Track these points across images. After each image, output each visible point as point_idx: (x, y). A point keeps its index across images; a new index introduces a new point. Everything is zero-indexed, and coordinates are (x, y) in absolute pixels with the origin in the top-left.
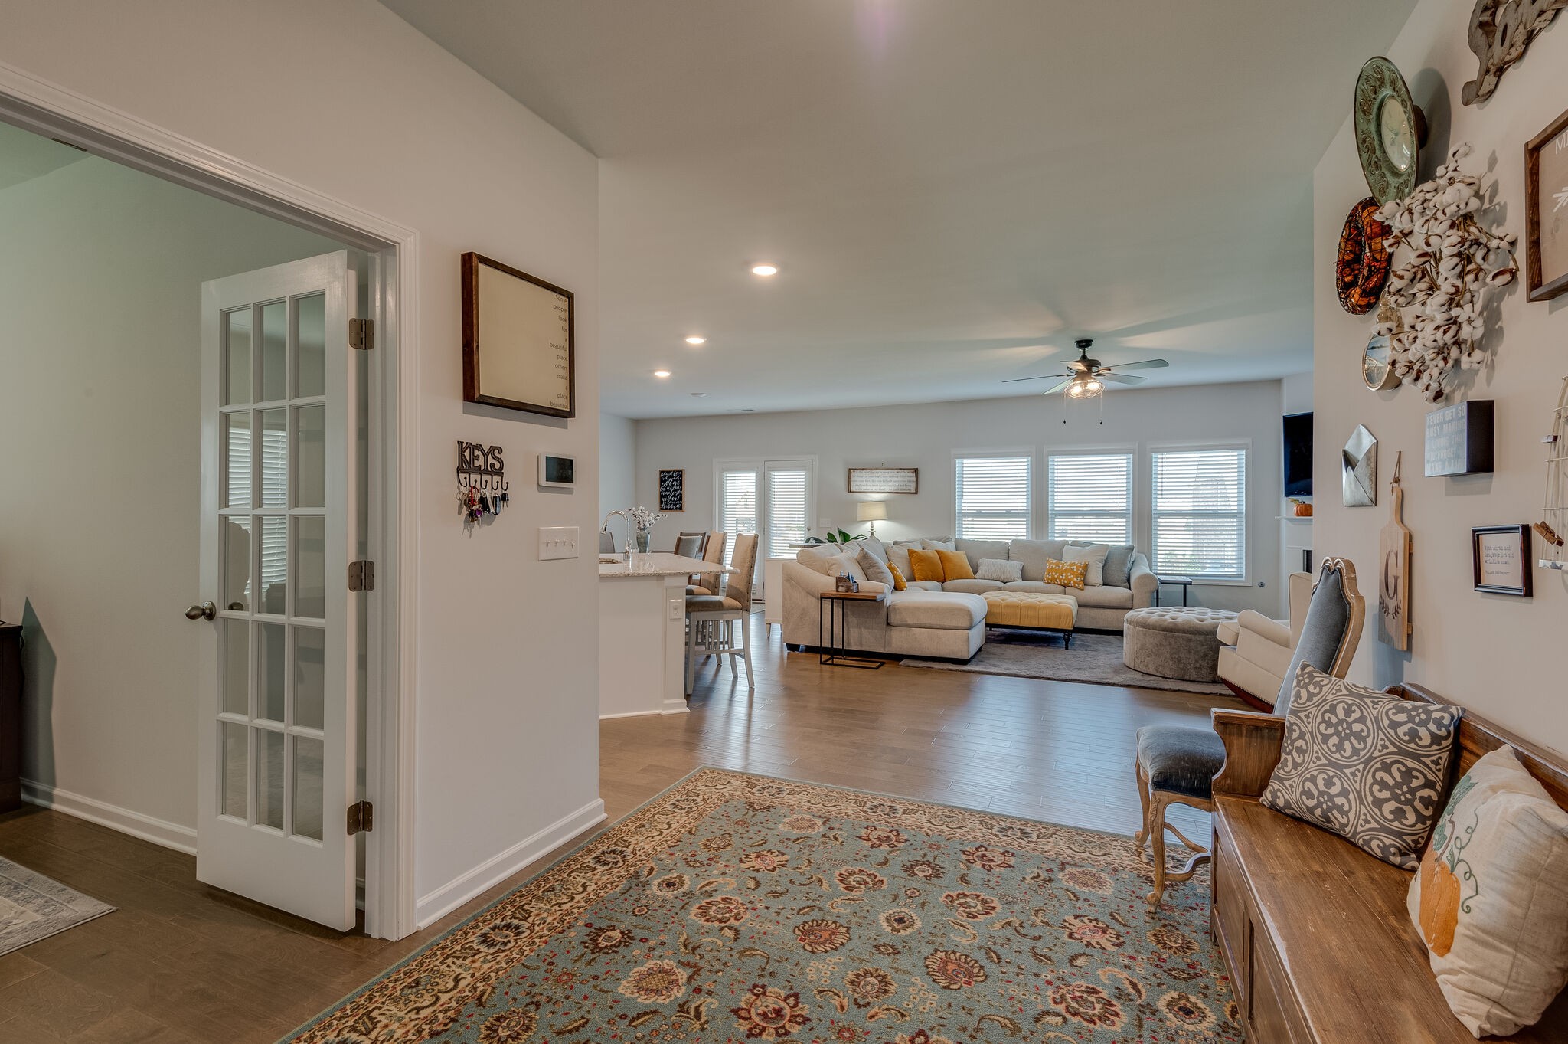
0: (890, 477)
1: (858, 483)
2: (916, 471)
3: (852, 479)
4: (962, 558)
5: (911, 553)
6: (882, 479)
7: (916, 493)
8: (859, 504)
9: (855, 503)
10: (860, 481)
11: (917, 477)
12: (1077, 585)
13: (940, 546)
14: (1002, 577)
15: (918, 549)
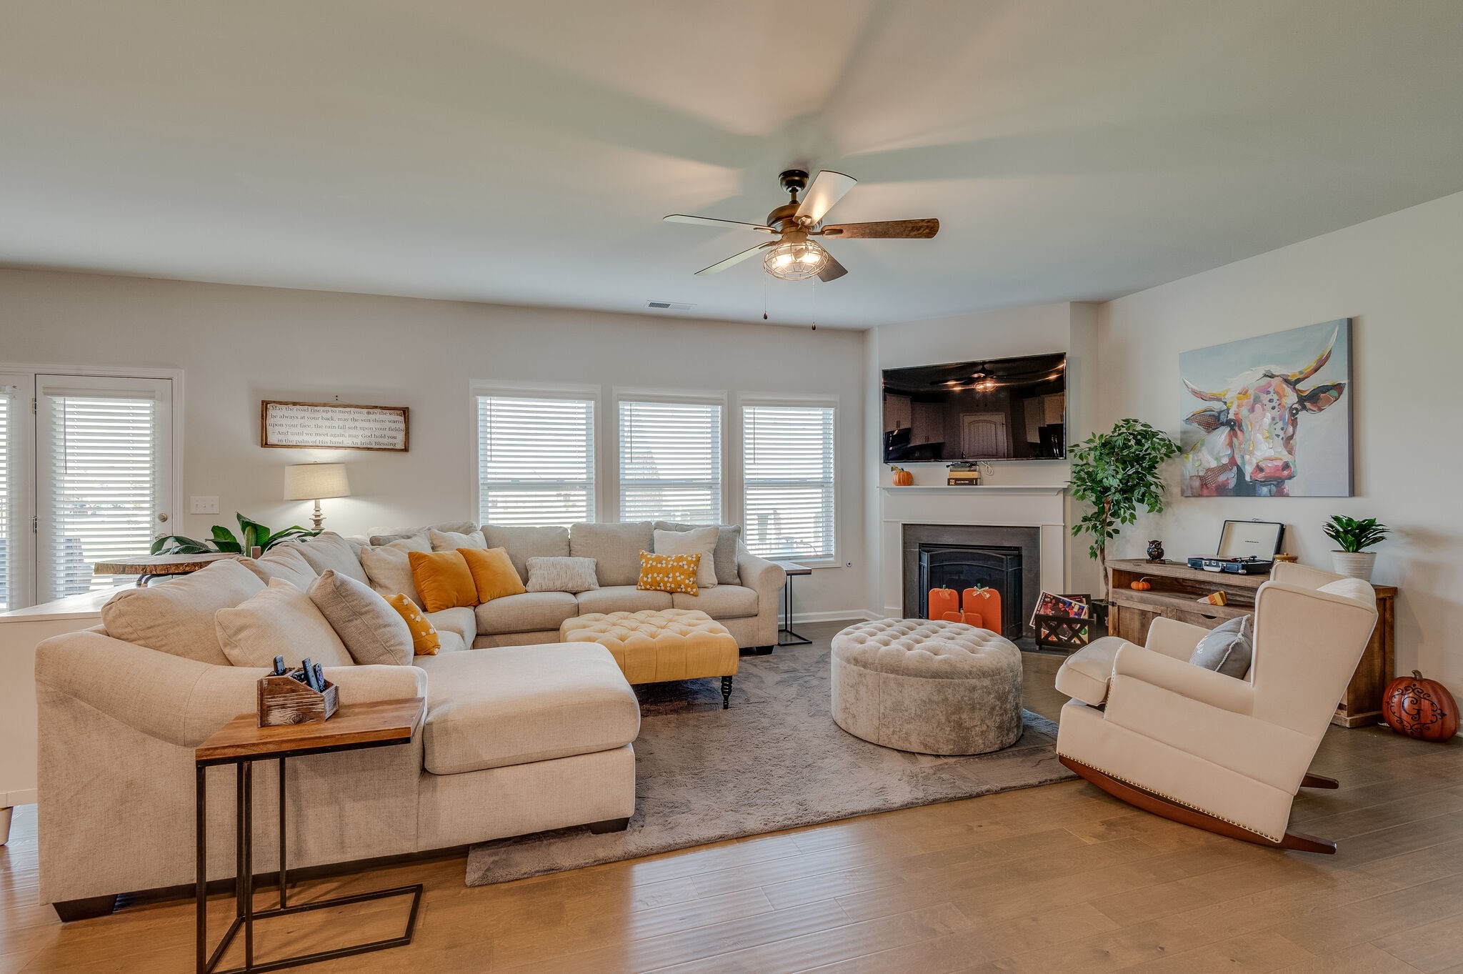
0: (354, 420)
1: (283, 429)
2: (405, 412)
3: (270, 421)
4: (500, 558)
5: (415, 558)
6: (336, 423)
7: (406, 450)
8: (287, 468)
9: (281, 467)
10: (284, 424)
11: (407, 421)
12: (689, 589)
13: (462, 540)
14: (570, 585)
15: (424, 548)
